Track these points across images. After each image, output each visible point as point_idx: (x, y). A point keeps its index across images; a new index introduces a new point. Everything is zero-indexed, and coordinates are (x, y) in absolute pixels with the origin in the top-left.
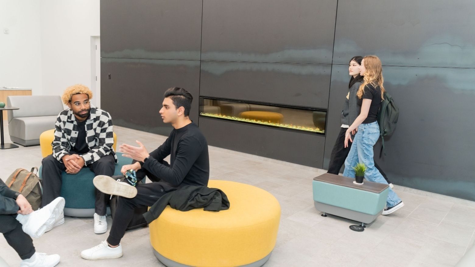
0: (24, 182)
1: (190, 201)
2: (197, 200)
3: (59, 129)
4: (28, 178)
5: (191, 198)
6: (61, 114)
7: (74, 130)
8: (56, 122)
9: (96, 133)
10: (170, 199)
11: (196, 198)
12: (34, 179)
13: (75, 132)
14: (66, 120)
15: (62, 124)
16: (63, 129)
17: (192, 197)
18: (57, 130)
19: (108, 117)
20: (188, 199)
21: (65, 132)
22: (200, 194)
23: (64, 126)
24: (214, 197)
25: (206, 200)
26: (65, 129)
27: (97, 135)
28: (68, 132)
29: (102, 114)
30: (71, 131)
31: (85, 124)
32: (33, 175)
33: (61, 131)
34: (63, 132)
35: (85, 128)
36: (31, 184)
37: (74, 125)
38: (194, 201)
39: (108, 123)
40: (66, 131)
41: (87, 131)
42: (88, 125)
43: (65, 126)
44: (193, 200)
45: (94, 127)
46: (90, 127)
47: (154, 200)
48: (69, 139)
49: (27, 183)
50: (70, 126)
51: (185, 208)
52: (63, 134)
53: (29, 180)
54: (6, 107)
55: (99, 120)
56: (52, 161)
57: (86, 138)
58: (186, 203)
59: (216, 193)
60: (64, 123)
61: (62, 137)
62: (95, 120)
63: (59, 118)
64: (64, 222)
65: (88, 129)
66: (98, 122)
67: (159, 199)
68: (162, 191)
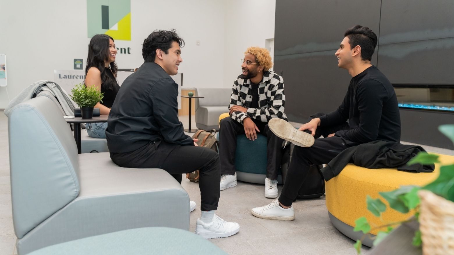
0: (204, 141)
1: (380, 157)
2: (388, 157)
3: (235, 92)
4: (207, 138)
5: (381, 154)
6: (238, 78)
7: (249, 94)
8: (234, 86)
9: (267, 97)
10: (353, 154)
11: (387, 154)
12: (211, 138)
13: (249, 96)
14: (242, 84)
15: (238, 87)
16: (239, 93)
17: (382, 152)
18: (233, 93)
19: (280, 80)
20: (377, 155)
21: (240, 96)
22: (393, 150)
23: (240, 89)
24: (412, 154)
25: (401, 157)
26: (241, 92)
27: (268, 99)
28: (243, 96)
29: (273, 77)
30: (246, 95)
31: (258, 87)
32: (211, 135)
33: (237, 94)
34: (239, 95)
35: (258, 91)
36: (210, 143)
37: (249, 89)
38: (385, 157)
39: (277, 86)
40: (242, 94)
41: (260, 95)
42: (260, 89)
43: (242, 89)
44: (383, 156)
45: (265, 91)
46: (262, 91)
47: (334, 155)
48: (244, 103)
49: (206, 142)
50: (245, 90)
51: (372, 165)
52: (239, 97)
53: (208, 140)
54: (194, 96)
55: (269, 83)
56: (228, 122)
57: (259, 101)
58: (374, 159)
59: (415, 150)
60: (241, 86)
61: (238, 100)
62: (267, 83)
63: (237, 81)
64: (236, 185)
65: (261, 93)
66: (268, 85)
67: (338, 153)
68: (343, 144)
